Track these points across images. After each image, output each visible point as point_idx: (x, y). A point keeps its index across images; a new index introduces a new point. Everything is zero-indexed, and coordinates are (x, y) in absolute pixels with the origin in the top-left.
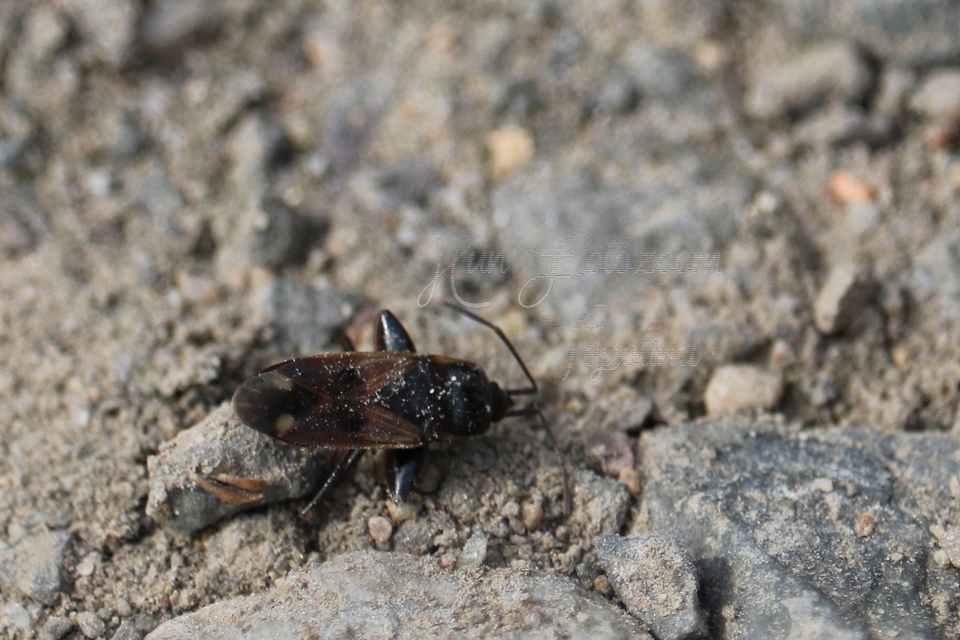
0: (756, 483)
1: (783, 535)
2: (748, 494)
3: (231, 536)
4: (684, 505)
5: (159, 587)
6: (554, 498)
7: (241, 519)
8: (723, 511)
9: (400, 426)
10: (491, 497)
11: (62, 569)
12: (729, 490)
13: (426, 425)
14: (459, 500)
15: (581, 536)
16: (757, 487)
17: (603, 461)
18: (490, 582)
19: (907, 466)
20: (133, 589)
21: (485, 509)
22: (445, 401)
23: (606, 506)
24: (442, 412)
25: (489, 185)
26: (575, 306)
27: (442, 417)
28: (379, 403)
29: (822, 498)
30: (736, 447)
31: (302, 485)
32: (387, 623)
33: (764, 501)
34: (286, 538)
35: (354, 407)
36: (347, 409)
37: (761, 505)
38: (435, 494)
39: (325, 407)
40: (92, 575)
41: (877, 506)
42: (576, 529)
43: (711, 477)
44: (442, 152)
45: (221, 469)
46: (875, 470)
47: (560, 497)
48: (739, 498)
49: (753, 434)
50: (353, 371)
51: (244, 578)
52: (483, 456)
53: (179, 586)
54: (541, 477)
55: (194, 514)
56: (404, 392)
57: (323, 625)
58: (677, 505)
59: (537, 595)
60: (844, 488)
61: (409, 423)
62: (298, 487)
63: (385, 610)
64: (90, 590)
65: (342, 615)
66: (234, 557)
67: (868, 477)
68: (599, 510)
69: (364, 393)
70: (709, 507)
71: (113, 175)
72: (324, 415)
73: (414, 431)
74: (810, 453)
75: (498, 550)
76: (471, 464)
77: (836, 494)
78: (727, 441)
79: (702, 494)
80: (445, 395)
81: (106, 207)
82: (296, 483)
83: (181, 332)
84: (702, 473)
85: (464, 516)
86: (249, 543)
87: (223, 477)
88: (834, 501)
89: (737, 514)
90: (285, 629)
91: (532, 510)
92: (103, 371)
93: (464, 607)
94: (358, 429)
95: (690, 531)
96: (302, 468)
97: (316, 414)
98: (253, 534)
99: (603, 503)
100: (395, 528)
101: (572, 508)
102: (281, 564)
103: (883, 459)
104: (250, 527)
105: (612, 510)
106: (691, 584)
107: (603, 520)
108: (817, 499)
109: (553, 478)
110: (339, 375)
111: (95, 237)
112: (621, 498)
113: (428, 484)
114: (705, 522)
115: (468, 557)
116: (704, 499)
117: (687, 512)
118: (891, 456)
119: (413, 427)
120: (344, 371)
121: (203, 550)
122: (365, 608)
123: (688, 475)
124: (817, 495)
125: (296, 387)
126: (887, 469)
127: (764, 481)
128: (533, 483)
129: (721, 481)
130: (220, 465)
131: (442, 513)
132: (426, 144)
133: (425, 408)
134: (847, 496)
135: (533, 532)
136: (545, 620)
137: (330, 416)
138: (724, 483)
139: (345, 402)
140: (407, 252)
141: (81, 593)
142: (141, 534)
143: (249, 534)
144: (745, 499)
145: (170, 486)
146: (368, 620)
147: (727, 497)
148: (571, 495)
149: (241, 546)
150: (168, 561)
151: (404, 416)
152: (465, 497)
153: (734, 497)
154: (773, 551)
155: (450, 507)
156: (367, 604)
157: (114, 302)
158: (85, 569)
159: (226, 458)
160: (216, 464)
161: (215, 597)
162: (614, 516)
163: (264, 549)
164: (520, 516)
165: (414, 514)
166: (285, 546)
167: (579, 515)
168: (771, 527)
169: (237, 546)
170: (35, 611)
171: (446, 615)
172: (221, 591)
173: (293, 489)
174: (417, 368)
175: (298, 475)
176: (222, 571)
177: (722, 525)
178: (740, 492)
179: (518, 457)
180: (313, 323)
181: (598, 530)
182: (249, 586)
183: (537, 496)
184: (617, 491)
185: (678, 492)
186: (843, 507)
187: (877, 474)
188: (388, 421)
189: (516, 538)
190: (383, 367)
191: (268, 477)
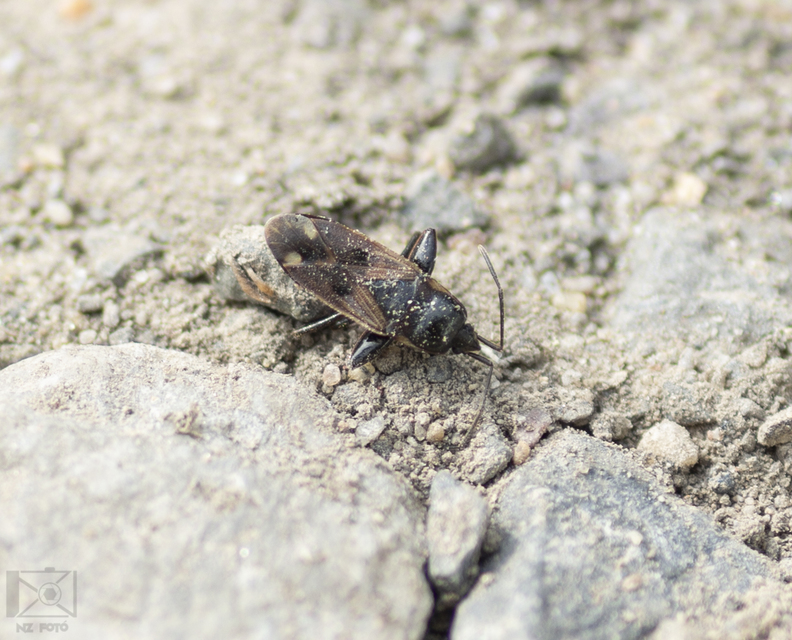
0: (594, 507)
1: (570, 552)
2: (579, 511)
3: (244, 317)
4: (531, 490)
5: (175, 320)
6: (459, 430)
7: (259, 311)
8: (549, 511)
9: (373, 312)
10: (418, 403)
11: (126, 267)
12: (569, 500)
13: (391, 322)
14: (395, 389)
15: (460, 467)
16: (591, 510)
17: (516, 427)
18: (350, 455)
19: (713, 563)
20: (158, 311)
21: (407, 407)
22: (415, 315)
23: (487, 457)
24: (408, 320)
25: (655, 204)
26: (625, 317)
27: (406, 324)
28: (368, 287)
29: (626, 546)
30: (609, 476)
31: (302, 313)
32: (259, 436)
33: (585, 522)
34: (274, 342)
35: (350, 278)
36: (344, 277)
37: (580, 524)
38: (383, 375)
39: (328, 265)
40: (142, 285)
41: (657, 576)
42: (459, 460)
43: (568, 484)
44: (641, 163)
45: (252, 265)
46: (686, 552)
47: (464, 432)
48: (571, 510)
49: (629, 475)
50: (366, 254)
51: (228, 351)
52: (439, 371)
53: (187, 328)
54: (463, 411)
55: (227, 286)
56: (390, 291)
57: (218, 410)
58: (528, 487)
59: (366, 483)
60: (648, 549)
61: (381, 314)
62: (299, 312)
63: (265, 428)
64: (134, 293)
65: (237, 412)
66: (235, 332)
67: (676, 554)
68: (481, 457)
69: (363, 274)
70: (542, 502)
71: (428, 40)
72: (323, 271)
73: (381, 321)
74: (655, 512)
75: (393, 439)
76: (426, 371)
77: (639, 549)
78: (607, 468)
79: (548, 490)
80: (418, 310)
81: (402, 57)
82: (299, 308)
83: (353, 166)
84: (565, 478)
85: (390, 403)
86: (250, 329)
87: (250, 271)
88: (632, 553)
89: (556, 519)
90: (192, 397)
91: (436, 429)
92: (280, 158)
93: (315, 459)
94: (341, 295)
95: (520, 510)
96: (310, 301)
97: (317, 267)
98: (257, 325)
99: (486, 454)
100: (343, 382)
101: (467, 445)
102: (257, 357)
103: (700, 548)
104: (260, 320)
105: (488, 463)
106: (472, 543)
107: (478, 466)
108: (622, 546)
109: (470, 416)
110: (354, 250)
111: (374, 72)
112: (499, 459)
113: (383, 366)
114: (531, 510)
115: (364, 430)
116: (547, 495)
117: (528, 496)
118: (708, 550)
119: (382, 318)
120: (359, 250)
121: (223, 316)
122: (255, 418)
123: (555, 472)
124: (626, 542)
125: (317, 239)
126: (696, 557)
127: (601, 509)
128: (455, 411)
129: (572, 490)
130: (253, 262)
131: (377, 391)
132: (638, 150)
133: (397, 310)
134: (644, 556)
135: (429, 443)
136: (355, 502)
137: (327, 274)
138: (572, 493)
139: (345, 271)
140: (555, 211)
141: (126, 291)
142: (198, 279)
143: (253, 323)
144: (574, 513)
145: (219, 256)
146: (249, 426)
147: (562, 503)
148: (472, 436)
149: (244, 328)
150: (195, 307)
151: (380, 307)
152: (400, 391)
153: (568, 506)
154: (549, 558)
155: (386, 390)
156: (259, 416)
157: (335, 118)
158: (141, 277)
159: (259, 259)
160: (251, 260)
161: (202, 350)
162: (487, 468)
163: (257, 339)
164: (426, 427)
165: (362, 380)
166: (270, 347)
167: (466, 452)
168: (569, 542)
169: (241, 326)
170: (90, 284)
171: (301, 456)
172: (210, 349)
173: (295, 311)
174: (414, 280)
175: (304, 303)
176: (220, 337)
177: (538, 519)
178: (576, 505)
179: (462, 388)
180: (435, 215)
181: (470, 470)
182: (228, 358)
183: (448, 422)
184: (500, 452)
185: (537, 479)
186: (634, 562)
187: (683, 556)
188: (367, 303)
189: (411, 440)
190: (390, 265)
191: (281, 292)
